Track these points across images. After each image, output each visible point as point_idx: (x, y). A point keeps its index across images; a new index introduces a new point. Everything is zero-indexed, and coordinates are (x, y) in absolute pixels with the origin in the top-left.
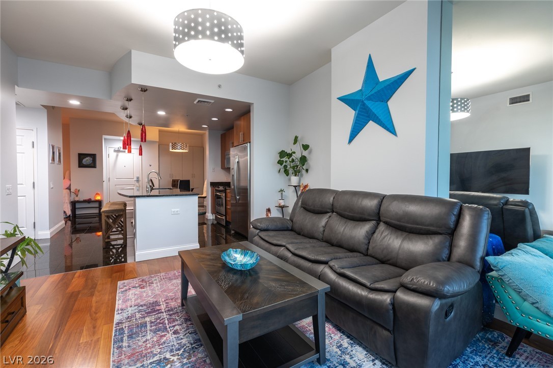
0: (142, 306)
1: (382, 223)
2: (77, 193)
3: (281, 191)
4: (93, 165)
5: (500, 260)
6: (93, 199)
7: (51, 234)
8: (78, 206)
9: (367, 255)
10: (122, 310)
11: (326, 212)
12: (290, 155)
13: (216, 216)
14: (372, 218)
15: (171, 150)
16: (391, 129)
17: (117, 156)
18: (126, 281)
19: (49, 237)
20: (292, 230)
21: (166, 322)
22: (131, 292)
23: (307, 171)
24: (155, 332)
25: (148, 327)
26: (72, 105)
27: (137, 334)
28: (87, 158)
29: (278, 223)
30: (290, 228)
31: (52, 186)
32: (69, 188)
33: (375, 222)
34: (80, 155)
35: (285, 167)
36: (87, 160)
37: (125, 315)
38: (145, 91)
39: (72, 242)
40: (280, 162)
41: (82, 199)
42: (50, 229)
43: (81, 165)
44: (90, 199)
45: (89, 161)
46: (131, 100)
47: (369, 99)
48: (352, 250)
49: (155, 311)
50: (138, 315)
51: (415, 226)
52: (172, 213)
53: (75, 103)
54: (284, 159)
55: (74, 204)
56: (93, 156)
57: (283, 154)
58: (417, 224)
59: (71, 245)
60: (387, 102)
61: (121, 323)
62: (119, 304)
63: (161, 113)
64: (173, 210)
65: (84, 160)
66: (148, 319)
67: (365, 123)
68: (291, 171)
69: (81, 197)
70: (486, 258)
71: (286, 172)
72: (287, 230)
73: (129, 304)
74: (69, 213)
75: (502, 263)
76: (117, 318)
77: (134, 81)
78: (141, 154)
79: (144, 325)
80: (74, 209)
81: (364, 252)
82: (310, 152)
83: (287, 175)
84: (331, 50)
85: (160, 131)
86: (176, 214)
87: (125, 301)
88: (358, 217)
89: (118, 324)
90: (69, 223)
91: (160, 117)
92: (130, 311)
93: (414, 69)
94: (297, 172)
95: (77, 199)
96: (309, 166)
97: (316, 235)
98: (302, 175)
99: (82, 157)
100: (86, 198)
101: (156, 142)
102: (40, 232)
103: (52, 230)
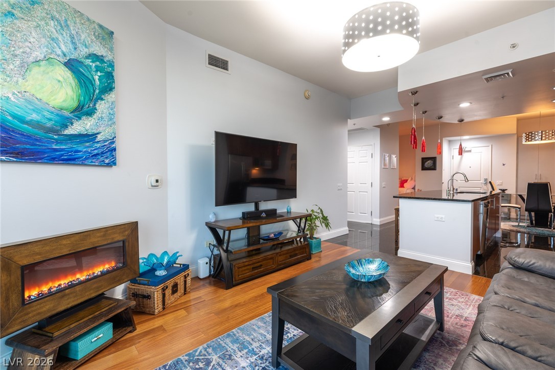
4: (433, 168)
7: (381, 222)
15: (525, 143)
19: (379, 224)
26: (384, 121)
28: (429, 162)
31: (383, 186)
34: (423, 159)
36: (429, 163)
38: (416, 93)
42: (380, 218)
43: (424, 168)
45: (431, 164)
52: (436, 219)
56: (434, 159)
63: (464, 105)
64: (437, 216)
65: (426, 163)
85: (518, 120)
86: (440, 220)
99: (425, 160)
101: (514, 134)
102: (374, 219)
103: (382, 219)
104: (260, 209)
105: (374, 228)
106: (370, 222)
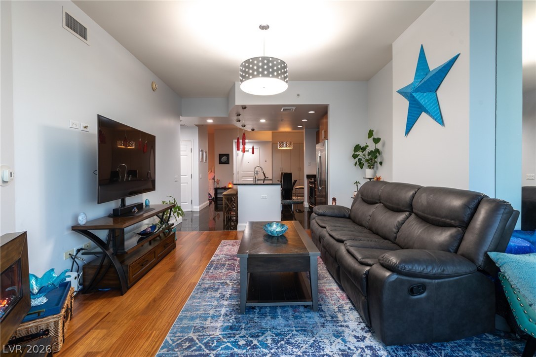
0: (228, 255)
1: (413, 214)
2: (218, 182)
3: (356, 183)
4: (227, 162)
5: (502, 257)
6: (227, 187)
7: (200, 208)
8: (219, 191)
9: (395, 243)
10: (217, 255)
11: (376, 203)
12: (364, 149)
13: (309, 206)
14: (406, 209)
15: (279, 148)
16: (440, 120)
17: (243, 154)
18: (226, 241)
19: (198, 210)
20: (349, 218)
21: (236, 266)
22: (226, 247)
23: (381, 163)
24: (228, 269)
25: (226, 267)
26: (209, 123)
27: (218, 268)
28: (224, 157)
29: (335, 210)
30: (348, 216)
31: (201, 177)
32: (214, 179)
33: (408, 213)
34: (220, 155)
35: (360, 160)
36: (224, 159)
37: (217, 258)
38: (245, 108)
39: (215, 217)
40: (355, 156)
41: (221, 187)
42: (199, 205)
43: (221, 163)
44: (225, 187)
45: (225, 159)
46: (239, 115)
47: (417, 90)
48: (385, 238)
49: (233, 259)
50: (224, 259)
51: (437, 218)
52: (261, 198)
53: (210, 121)
54: (357, 153)
55: (216, 190)
56: (227, 156)
57: (357, 148)
58: (436, 216)
59: (214, 219)
60: (436, 91)
61: (214, 261)
62: (217, 252)
63: (263, 121)
64: (262, 195)
65: (222, 159)
66: (227, 262)
67: (418, 114)
68: (366, 164)
69: (221, 185)
70: (488, 253)
71: (361, 165)
72: (344, 217)
73: (222, 253)
74: (213, 196)
75: (503, 259)
76: (213, 258)
77: (236, 104)
78: (253, 153)
79: (224, 265)
80: (216, 194)
81: (392, 240)
82: (384, 145)
83: (362, 168)
84: (392, 45)
85: (272, 133)
86: (264, 198)
87: (220, 251)
88: (396, 209)
89: (212, 261)
90: (213, 203)
91: (263, 124)
92: (221, 256)
93: (459, 55)
94: (371, 166)
95: (218, 187)
96: (383, 160)
97: (364, 223)
98: (377, 168)
99: (221, 156)
100: (223, 186)
101: (270, 142)
102: (194, 207)
103: (201, 206)
104: (126, 205)
105: (194, 215)
106: (191, 210)
